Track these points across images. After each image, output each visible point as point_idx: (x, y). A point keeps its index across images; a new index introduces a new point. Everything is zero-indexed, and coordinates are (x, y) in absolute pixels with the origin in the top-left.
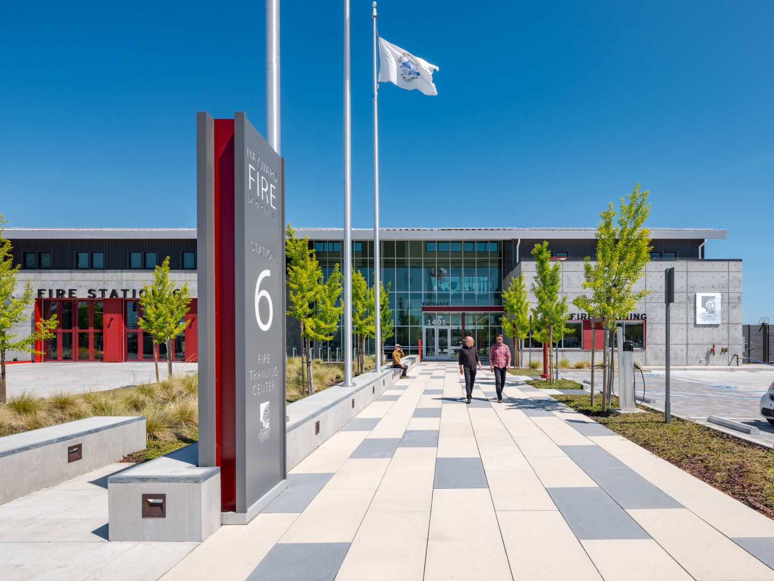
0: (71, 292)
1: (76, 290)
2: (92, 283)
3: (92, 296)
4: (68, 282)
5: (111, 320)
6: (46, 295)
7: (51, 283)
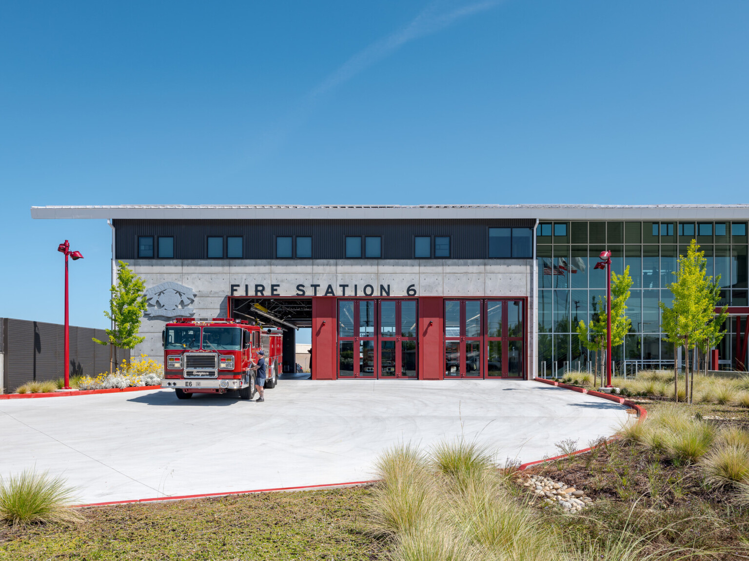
0: (273, 287)
1: (278, 286)
2: (297, 276)
3: (301, 293)
4: (267, 276)
5: (323, 325)
6: (240, 293)
7: (244, 277)
